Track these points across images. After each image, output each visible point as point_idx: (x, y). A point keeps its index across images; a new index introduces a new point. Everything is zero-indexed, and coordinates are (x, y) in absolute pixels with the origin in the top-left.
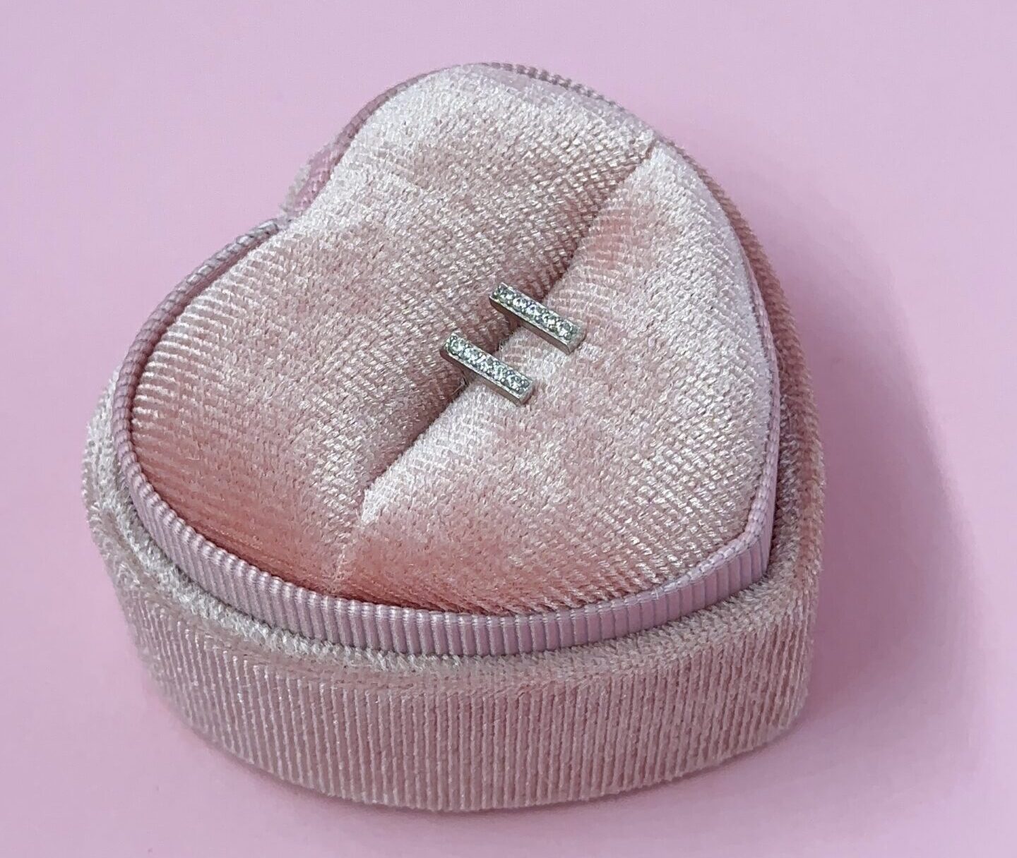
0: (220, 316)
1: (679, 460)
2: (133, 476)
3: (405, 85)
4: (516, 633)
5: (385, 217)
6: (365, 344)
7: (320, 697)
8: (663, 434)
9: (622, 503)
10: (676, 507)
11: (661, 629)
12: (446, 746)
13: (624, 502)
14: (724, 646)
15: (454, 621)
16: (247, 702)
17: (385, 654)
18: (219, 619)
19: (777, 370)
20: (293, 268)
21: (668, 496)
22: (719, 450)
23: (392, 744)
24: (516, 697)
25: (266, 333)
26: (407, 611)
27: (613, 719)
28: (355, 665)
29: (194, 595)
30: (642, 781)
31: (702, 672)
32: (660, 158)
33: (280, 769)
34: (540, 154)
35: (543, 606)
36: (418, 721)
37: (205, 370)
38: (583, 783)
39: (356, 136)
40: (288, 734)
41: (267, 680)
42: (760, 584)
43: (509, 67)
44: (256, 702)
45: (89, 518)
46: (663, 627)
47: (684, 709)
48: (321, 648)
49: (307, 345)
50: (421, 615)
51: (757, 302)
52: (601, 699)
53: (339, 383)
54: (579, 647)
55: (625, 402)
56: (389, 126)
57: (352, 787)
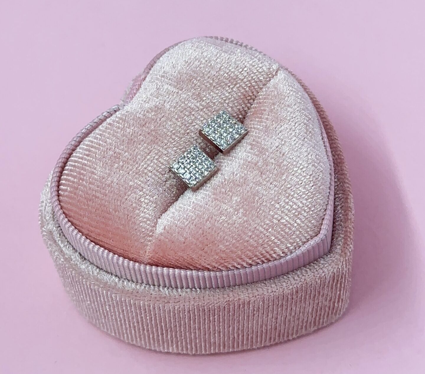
0: (95, 146)
1: (291, 203)
2: (60, 215)
3: (173, 46)
4: (223, 279)
5: (164, 103)
6: (157, 157)
7: (141, 307)
8: (284, 192)
9: (267, 222)
10: (290, 224)
11: (285, 275)
12: (195, 327)
13: (268, 222)
14: (312, 282)
15: (197, 274)
16: (110, 310)
17: (168, 288)
18: (97, 275)
19: (333, 165)
20: (126, 125)
21: (286, 219)
22: (308, 199)
23: (172, 327)
24: (224, 306)
25: (115, 153)
26: (176, 270)
27: (266, 314)
28: (155, 293)
29: (86, 265)
30: (279, 340)
31: (303, 293)
32: (281, 75)
33: (126, 338)
34: (230, 75)
35: (234, 266)
36: (183, 316)
37: (89, 170)
38: (254, 341)
39: (152, 69)
40: (128, 323)
41: (118, 301)
42: (327, 256)
43: (217, 38)
44: (114, 310)
45: (42, 234)
46: (286, 274)
47: (296, 309)
48: (140, 286)
49: (132, 158)
50: (182, 272)
51: (324, 136)
52: (260, 306)
53: (146, 174)
54: (250, 284)
55: (267, 180)
56: (166, 64)
57: (156, 345)
